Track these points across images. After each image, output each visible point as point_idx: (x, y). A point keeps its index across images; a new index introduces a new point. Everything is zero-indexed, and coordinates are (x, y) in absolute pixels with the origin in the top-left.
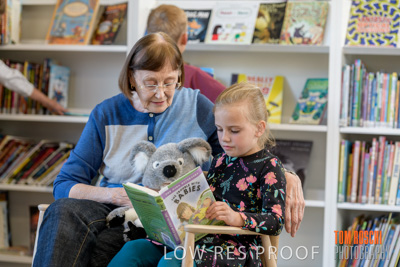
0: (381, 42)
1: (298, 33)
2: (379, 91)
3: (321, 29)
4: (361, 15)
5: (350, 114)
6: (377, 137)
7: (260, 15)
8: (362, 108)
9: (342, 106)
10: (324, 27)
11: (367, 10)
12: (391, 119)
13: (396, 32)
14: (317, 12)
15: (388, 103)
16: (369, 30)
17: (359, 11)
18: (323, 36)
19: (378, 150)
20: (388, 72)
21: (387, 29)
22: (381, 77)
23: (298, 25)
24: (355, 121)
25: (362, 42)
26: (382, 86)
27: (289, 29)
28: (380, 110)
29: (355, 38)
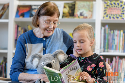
0: (118, 18)
1: (81, 14)
2: (116, 38)
3: (90, 13)
4: (108, 7)
5: (104, 47)
6: (115, 56)
7: (64, 7)
8: (108, 45)
9: (101, 44)
10: (92, 12)
11: (111, 5)
12: (121, 49)
13: (124, 14)
14: (89, 6)
15: (120, 42)
16: (113, 13)
17: (107, 5)
18: (92, 15)
19: (116, 62)
20: (119, 30)
21: (120, 13)
22: (116, 32)
23: (81, 11)
24: (106, 50)
25: (110, 17)
26: (117, 36)
27: (77, 13)
28: (116, 46)
29: (107, 16)
